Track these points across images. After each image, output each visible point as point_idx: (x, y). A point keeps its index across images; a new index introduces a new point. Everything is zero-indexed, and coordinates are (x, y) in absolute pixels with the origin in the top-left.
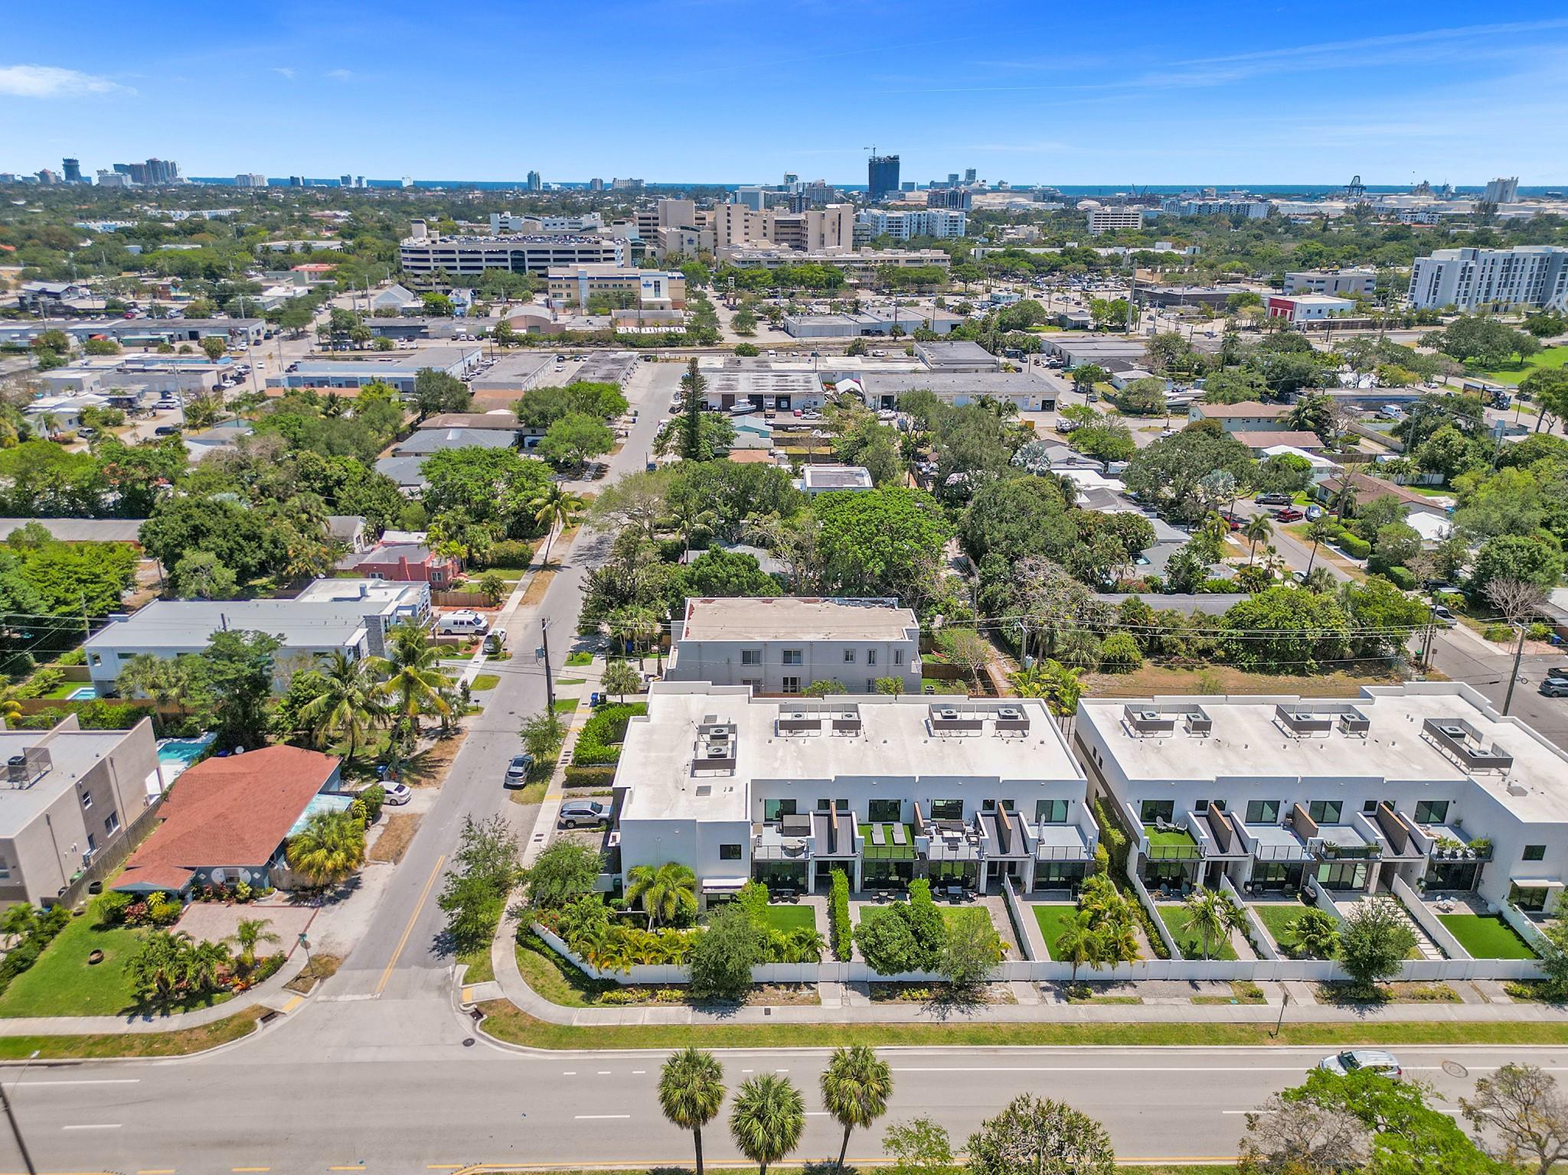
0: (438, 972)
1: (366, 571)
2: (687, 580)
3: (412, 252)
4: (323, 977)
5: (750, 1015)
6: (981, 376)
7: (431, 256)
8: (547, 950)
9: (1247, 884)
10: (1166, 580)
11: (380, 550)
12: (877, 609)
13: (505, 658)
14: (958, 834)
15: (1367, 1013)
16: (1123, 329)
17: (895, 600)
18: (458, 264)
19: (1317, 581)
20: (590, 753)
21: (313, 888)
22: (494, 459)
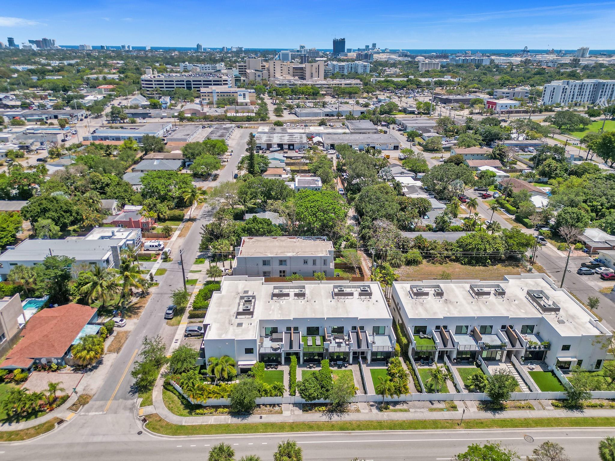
0: (130, 402)
1: (116, 224)
2: (243, 229)
3: (146, 81)
4: (84, 404)
5: (253, 419)
6: (371, 135)
7: (153, 83)
8: (175, 392)
9: (454, 359)
10: (434, 226)
11: (122, 214)
12: (318, 242)
13: (170, 261)
14: (341, 341)
15: (497, 414)
16: (429, 113)
17: (325, 237)
18: (164, 86)
19: (493, 227)
20: (199, 305)
21: (82, 365)
22: (170, 175)
